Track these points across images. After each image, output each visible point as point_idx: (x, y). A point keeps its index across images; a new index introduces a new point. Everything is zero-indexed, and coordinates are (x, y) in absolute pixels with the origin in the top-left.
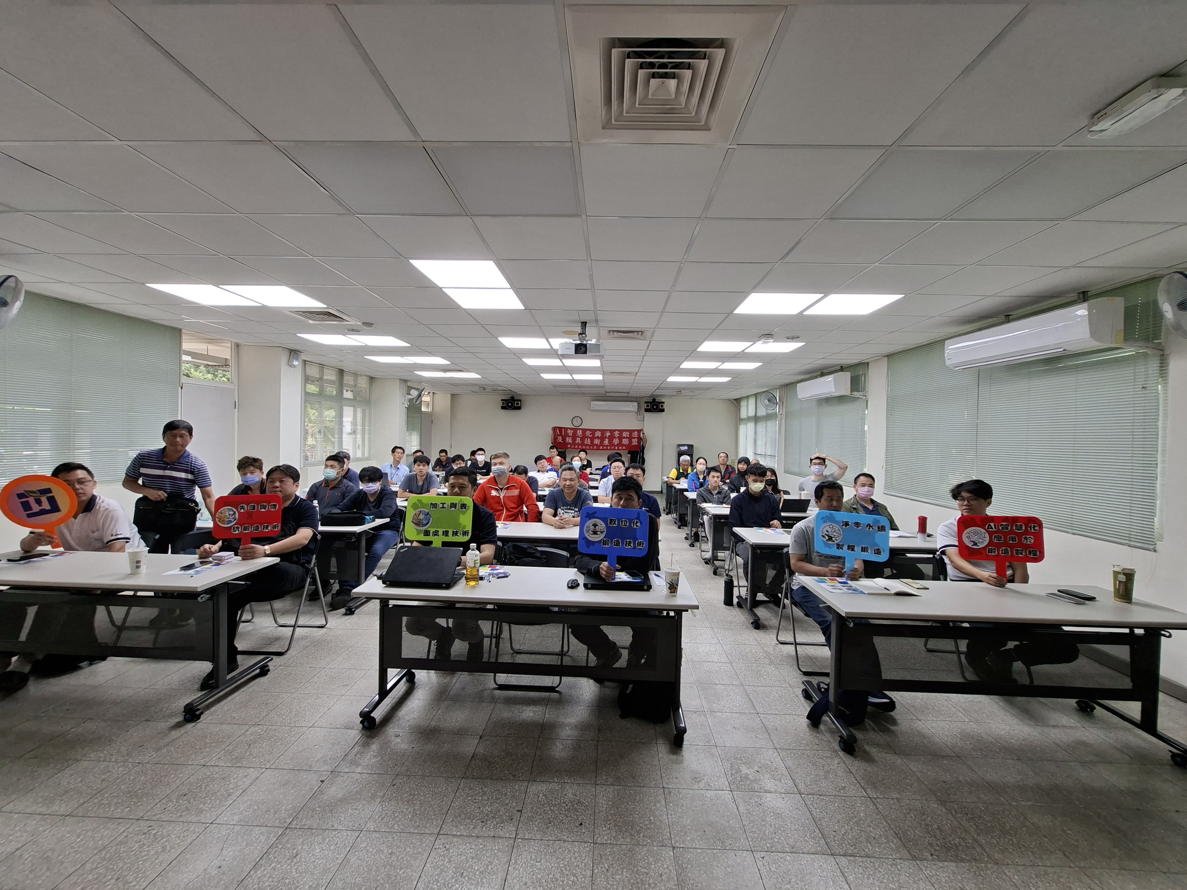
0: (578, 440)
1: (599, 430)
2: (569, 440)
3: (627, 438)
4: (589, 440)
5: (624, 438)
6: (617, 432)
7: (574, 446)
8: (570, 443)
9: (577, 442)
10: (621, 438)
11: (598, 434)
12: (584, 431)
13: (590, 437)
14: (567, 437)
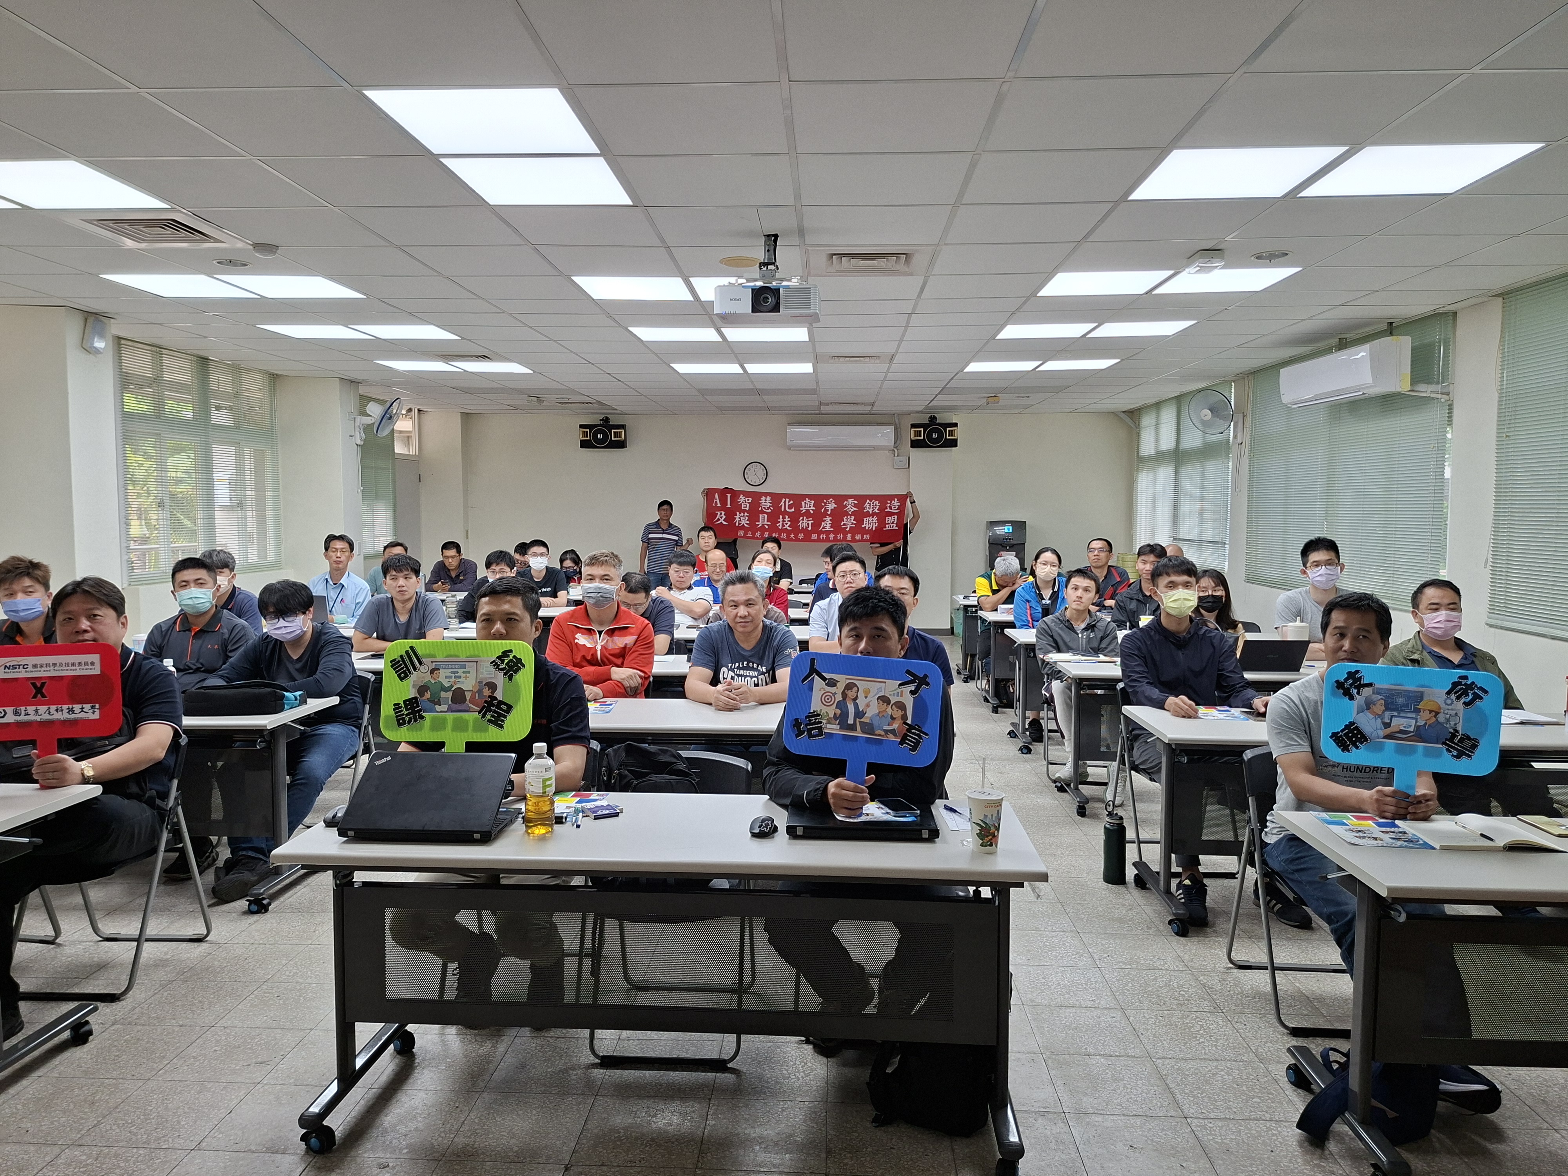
0: (763, 520)
1: (811, 497)
2: (742, 519)
3: (873, 514)
4: (787, 519)
5: (868, 515)
6: (850, 501)
7: (754, 534)
8: (743, 528)
9: (760, 524)
10: (860, 516)
11: (808, 506)
12: (776, 498)
13: (789, 514)
14: (738, 513)
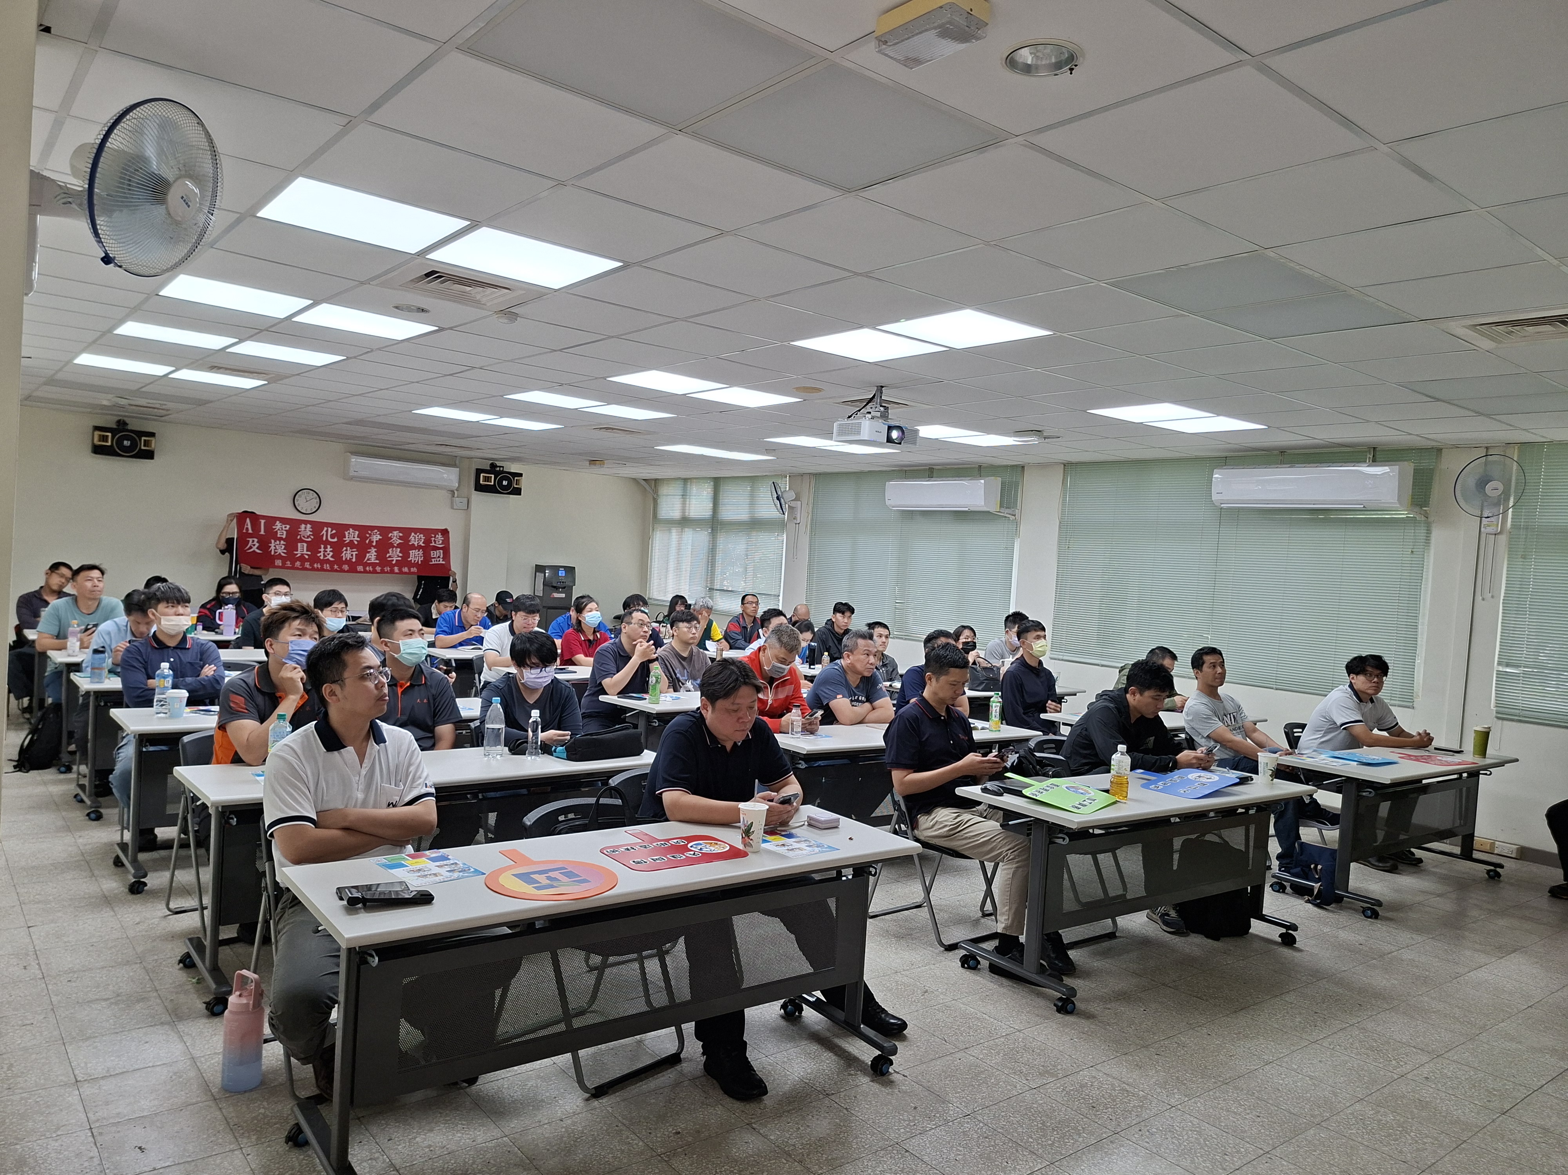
0: (302, 549)
3: (419, 548)
4: (329, 549)
5: (413, 547)
6: (395, 533)
8: (279, 557)
9: (299, 553)
10: (405, 547)
11: (352, 536)
12: (317, 527)
13: (331, 544)
14: (273, 541)
